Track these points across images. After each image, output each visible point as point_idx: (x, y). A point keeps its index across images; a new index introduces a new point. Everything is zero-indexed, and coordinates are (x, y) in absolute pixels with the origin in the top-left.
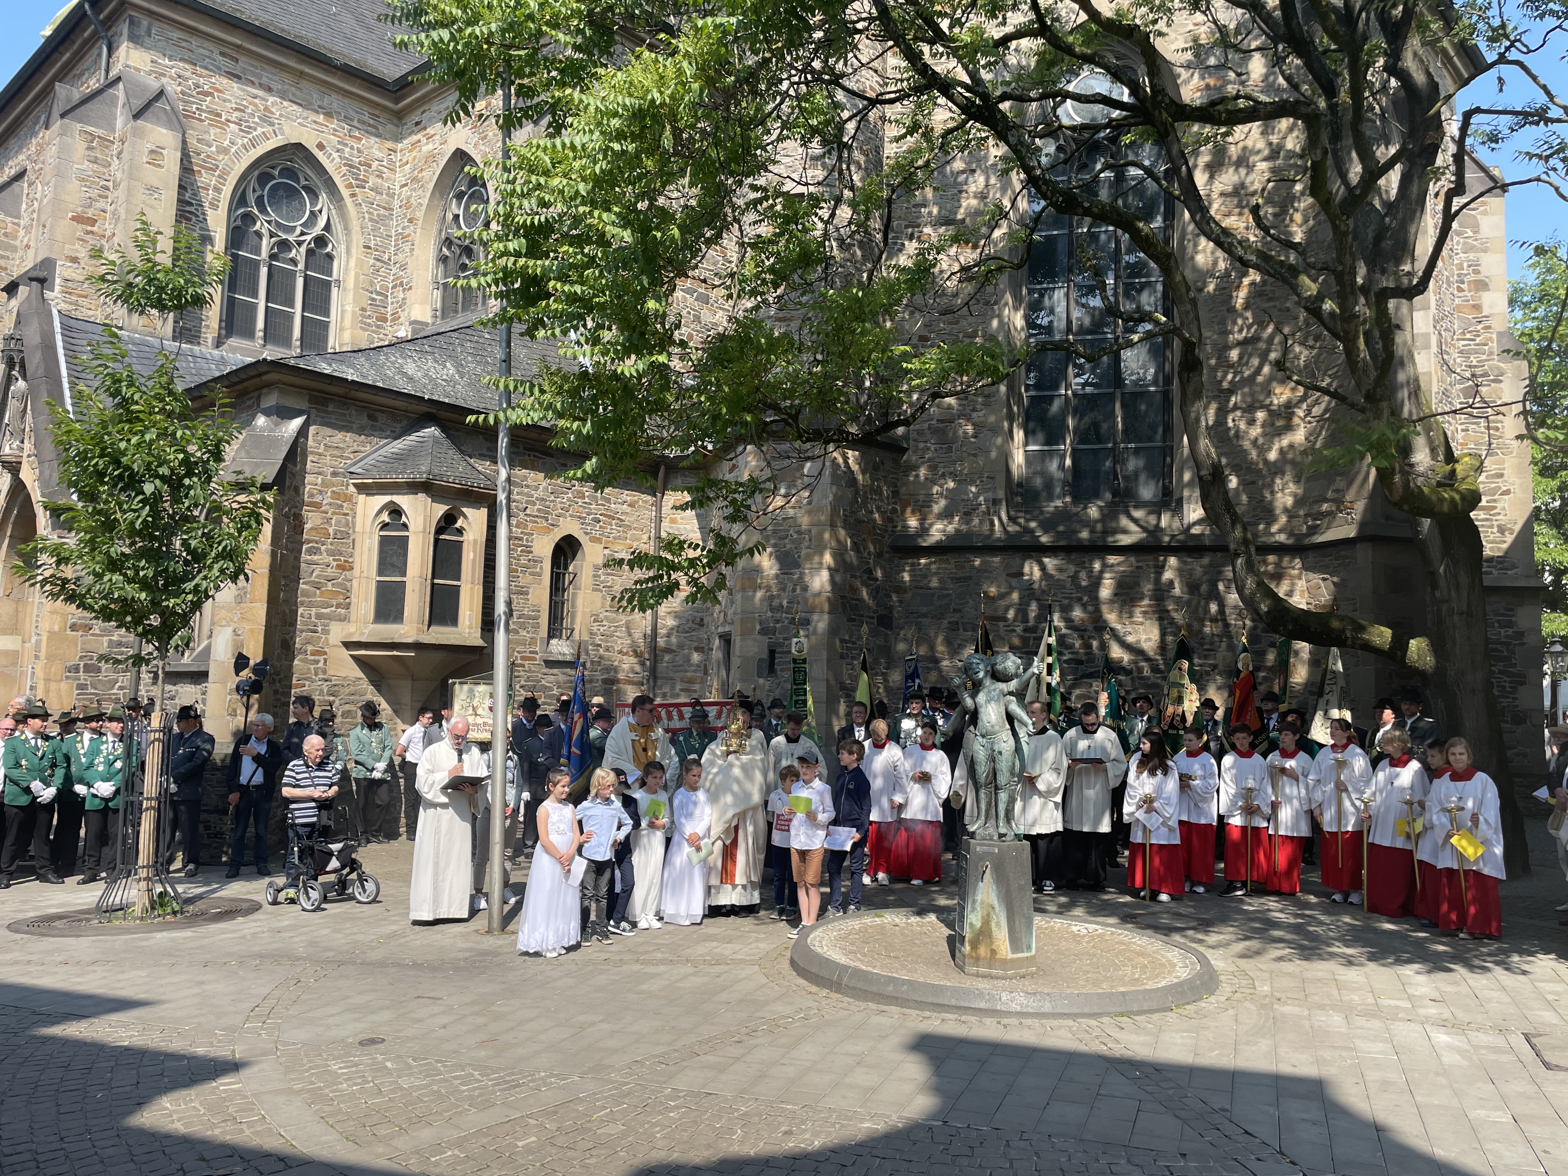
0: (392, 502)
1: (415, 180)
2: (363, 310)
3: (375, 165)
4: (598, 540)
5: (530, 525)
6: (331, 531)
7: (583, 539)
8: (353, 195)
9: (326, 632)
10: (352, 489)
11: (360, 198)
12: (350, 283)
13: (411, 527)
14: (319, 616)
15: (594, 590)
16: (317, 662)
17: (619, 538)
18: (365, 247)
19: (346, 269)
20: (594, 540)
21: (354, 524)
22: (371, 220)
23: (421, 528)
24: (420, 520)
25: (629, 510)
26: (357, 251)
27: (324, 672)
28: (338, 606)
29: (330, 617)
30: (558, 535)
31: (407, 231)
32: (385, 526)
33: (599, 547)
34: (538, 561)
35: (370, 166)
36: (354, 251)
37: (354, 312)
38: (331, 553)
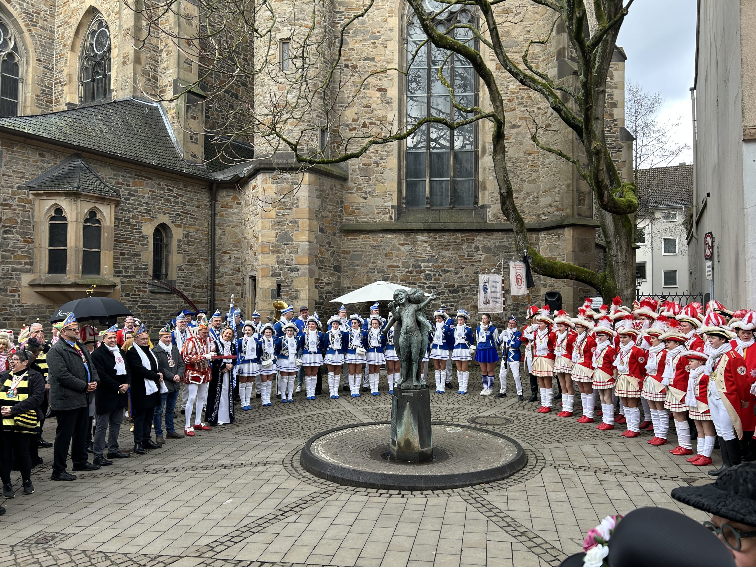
0: (56, 204)
1: (66, 23)
2: (37, 96)
3: (42, 14)
4: (180, 226)
5: (140, 217)
6: (19, 220)
7: (171, 225)
8: (29, 30)
9: (19, 279)
10: (31, 197)
11: (33, 32)
12: (30, 80)
13: (69, 219)
14: (14, 270)
15: (178, 253)
16: (14, 296)
17: (191, 225)
18: (37, 60)
19: (27, 73)
20: (178, 226)
21: (33, 216)
22: (41, 45)
23: (75, 219)
24: (74, 214)
25: (196, 209)
26: (32, 62)
27: (19, 301)
28: (25, 264)
29: (20, 270)
30: (156, 223)
31: (63, 52)
32: (52, 218)
33: (180, 230)
34: (146, 237)
35: (39, 14)
36: (31, 62)
37: (32, 97)
38: (19, 233)
